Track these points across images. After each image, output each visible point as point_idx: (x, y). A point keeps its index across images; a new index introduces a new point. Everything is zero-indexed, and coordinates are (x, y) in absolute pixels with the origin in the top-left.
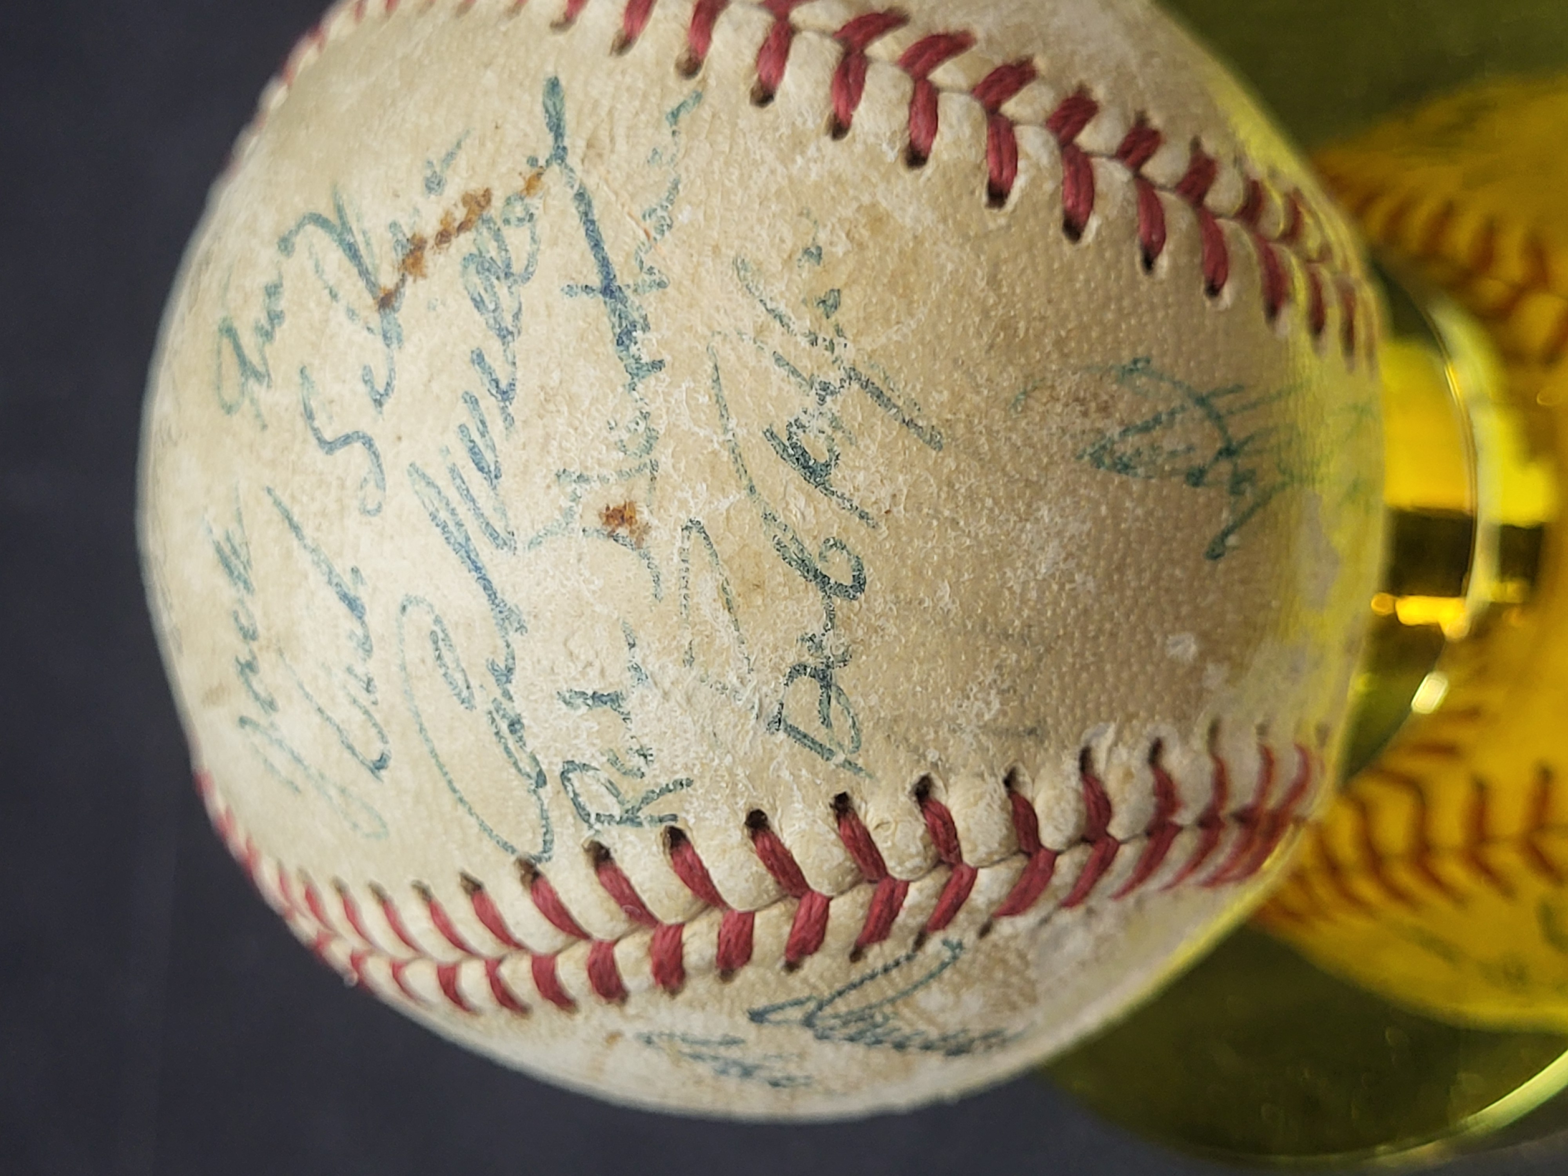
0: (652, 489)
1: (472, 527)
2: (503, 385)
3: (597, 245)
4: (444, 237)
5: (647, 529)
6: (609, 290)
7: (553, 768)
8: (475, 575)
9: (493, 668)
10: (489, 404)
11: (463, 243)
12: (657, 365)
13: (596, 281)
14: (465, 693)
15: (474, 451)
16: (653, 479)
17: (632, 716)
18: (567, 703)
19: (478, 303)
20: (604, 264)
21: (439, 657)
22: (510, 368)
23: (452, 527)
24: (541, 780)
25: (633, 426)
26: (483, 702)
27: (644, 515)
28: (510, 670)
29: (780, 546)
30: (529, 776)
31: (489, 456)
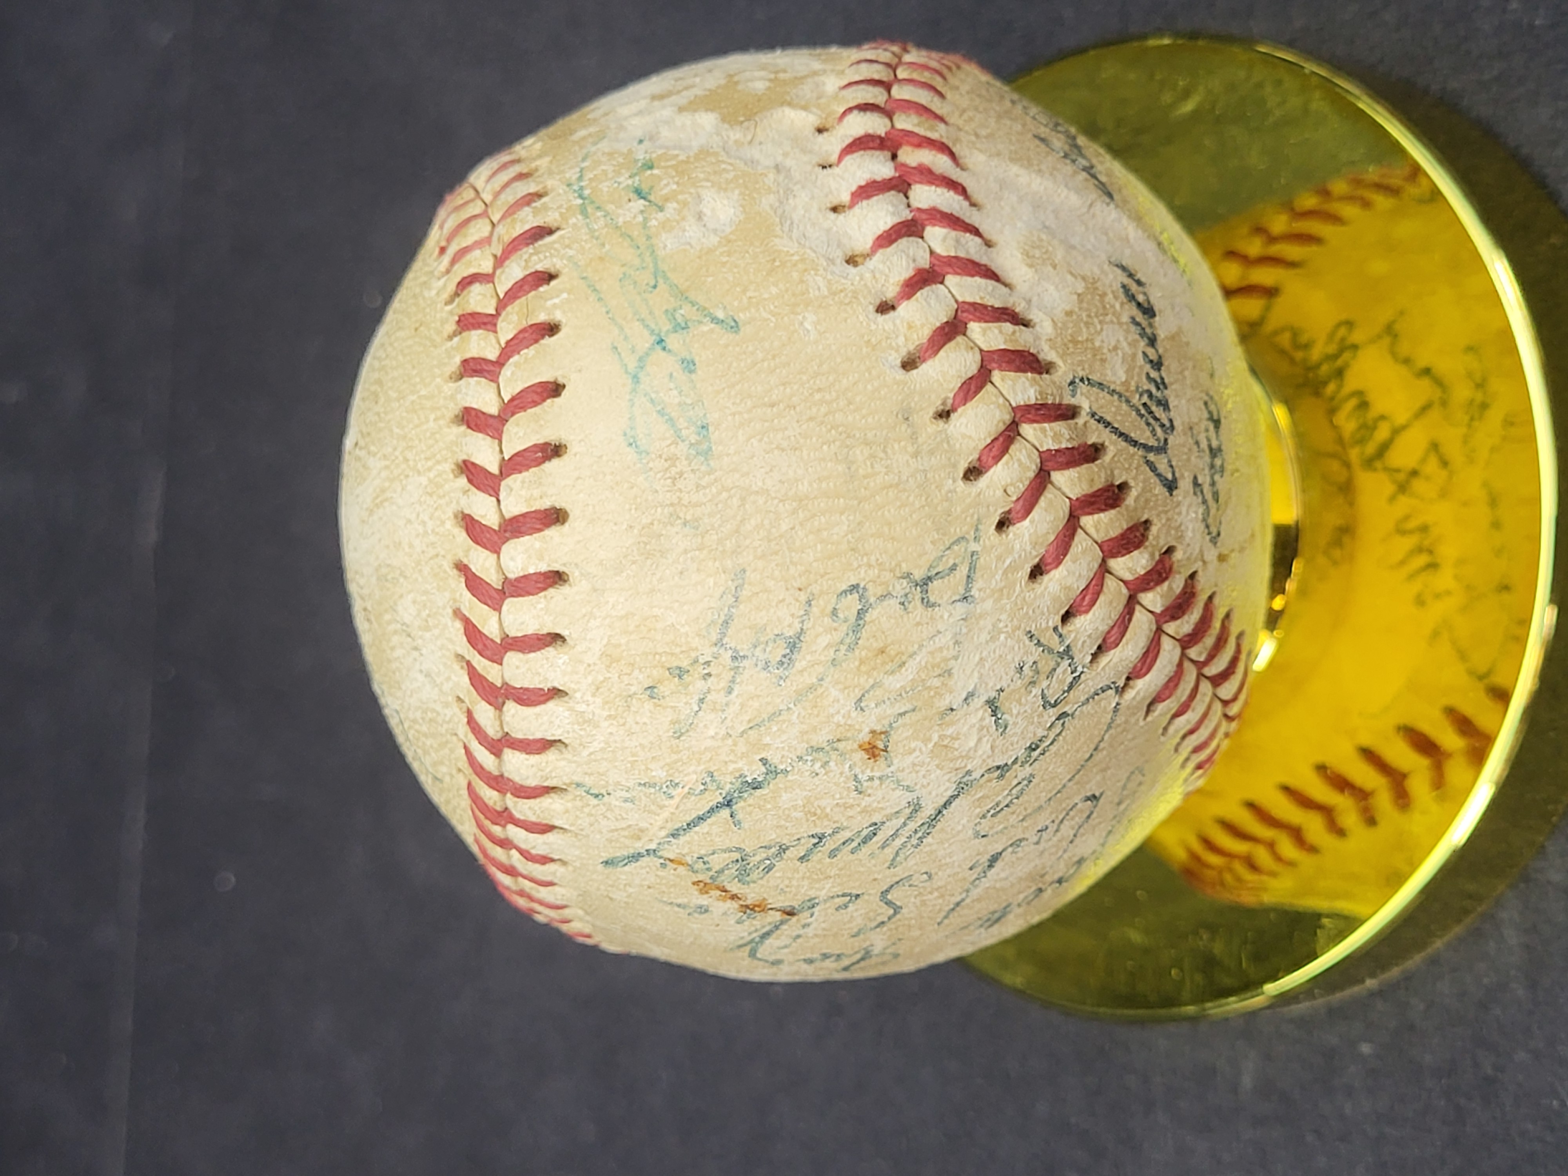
0: (847, 739)
1: (914, 824)
2: (816, 840)
3: (701, 818)
4: (734, 897)
5: (873, 732)
6: (729, 804)
7: (1053, 713)
8: (945, 812)
9: (1002, 776)
10: (829, 844)
11: (734, 887)
12: (764, 761)
13: (725, 813)
14: (1025, 782)
15: (865, 841)
16: (839, 740)
17: (998, 688)
18: (1006, 727)
19: (769, 869)
20: (712, 811)
21: (1007, 806)
22: (803, 841)
23: (920, 834)
24: (1063, 716)
25: (809, 763)
26: (1025, 772)
27: (864, 736)
28: (998, 768)
29: (850, 649)
30: (1063, 724)
31: (865, 833)
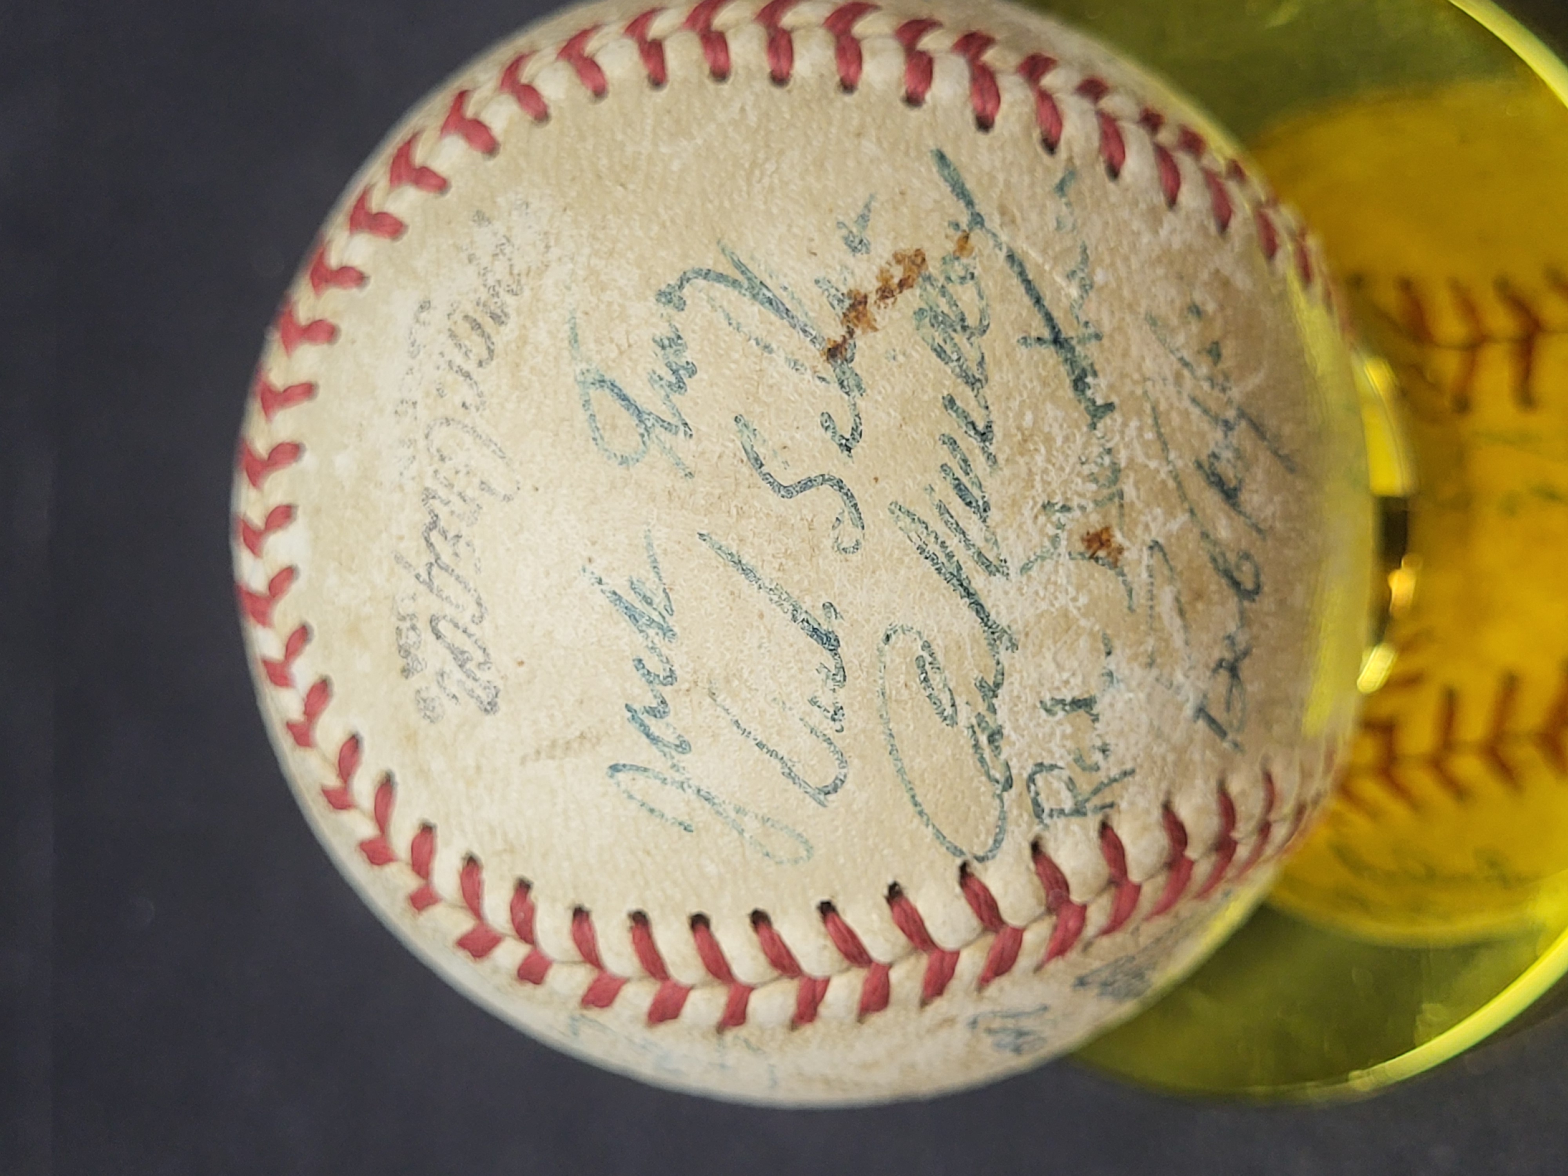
0: (1122, 515)
1: (963, 556)
2: (981, 427)
3: (1038, 301)
4: (885, 293)
5: (1120, 550)
6: (1057, 341)
7: (1021, 770)
8: (967, 600)
9: (981, 685)
10: (970, 444)
11: (911, 299)
12: (1109, 407)
13: (1046, 334)
14: (949, 711)
15: (959, 487)
16: (1121, 506)
17: (1101, 717)
18: (1048, 711)
19: (940, 352)
20: (1049, 318)
21: (926, 680)
22: (984, 412)
23: (942, 558)
24: (1009, 783)
25: (1099, 460)
26: (965, 716)
27: (1118, 538)
28: (998, 685)
29: (1214, 560)
30: (997, 782)
31: (975, 492)
